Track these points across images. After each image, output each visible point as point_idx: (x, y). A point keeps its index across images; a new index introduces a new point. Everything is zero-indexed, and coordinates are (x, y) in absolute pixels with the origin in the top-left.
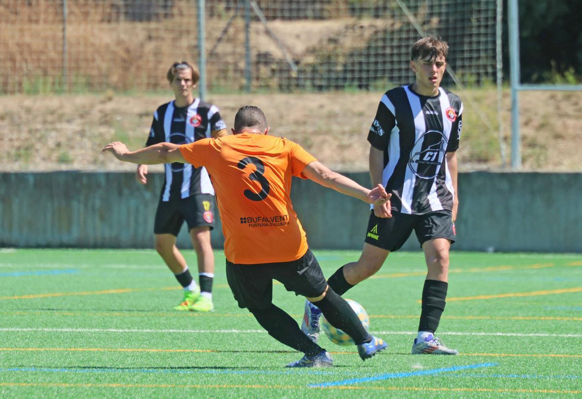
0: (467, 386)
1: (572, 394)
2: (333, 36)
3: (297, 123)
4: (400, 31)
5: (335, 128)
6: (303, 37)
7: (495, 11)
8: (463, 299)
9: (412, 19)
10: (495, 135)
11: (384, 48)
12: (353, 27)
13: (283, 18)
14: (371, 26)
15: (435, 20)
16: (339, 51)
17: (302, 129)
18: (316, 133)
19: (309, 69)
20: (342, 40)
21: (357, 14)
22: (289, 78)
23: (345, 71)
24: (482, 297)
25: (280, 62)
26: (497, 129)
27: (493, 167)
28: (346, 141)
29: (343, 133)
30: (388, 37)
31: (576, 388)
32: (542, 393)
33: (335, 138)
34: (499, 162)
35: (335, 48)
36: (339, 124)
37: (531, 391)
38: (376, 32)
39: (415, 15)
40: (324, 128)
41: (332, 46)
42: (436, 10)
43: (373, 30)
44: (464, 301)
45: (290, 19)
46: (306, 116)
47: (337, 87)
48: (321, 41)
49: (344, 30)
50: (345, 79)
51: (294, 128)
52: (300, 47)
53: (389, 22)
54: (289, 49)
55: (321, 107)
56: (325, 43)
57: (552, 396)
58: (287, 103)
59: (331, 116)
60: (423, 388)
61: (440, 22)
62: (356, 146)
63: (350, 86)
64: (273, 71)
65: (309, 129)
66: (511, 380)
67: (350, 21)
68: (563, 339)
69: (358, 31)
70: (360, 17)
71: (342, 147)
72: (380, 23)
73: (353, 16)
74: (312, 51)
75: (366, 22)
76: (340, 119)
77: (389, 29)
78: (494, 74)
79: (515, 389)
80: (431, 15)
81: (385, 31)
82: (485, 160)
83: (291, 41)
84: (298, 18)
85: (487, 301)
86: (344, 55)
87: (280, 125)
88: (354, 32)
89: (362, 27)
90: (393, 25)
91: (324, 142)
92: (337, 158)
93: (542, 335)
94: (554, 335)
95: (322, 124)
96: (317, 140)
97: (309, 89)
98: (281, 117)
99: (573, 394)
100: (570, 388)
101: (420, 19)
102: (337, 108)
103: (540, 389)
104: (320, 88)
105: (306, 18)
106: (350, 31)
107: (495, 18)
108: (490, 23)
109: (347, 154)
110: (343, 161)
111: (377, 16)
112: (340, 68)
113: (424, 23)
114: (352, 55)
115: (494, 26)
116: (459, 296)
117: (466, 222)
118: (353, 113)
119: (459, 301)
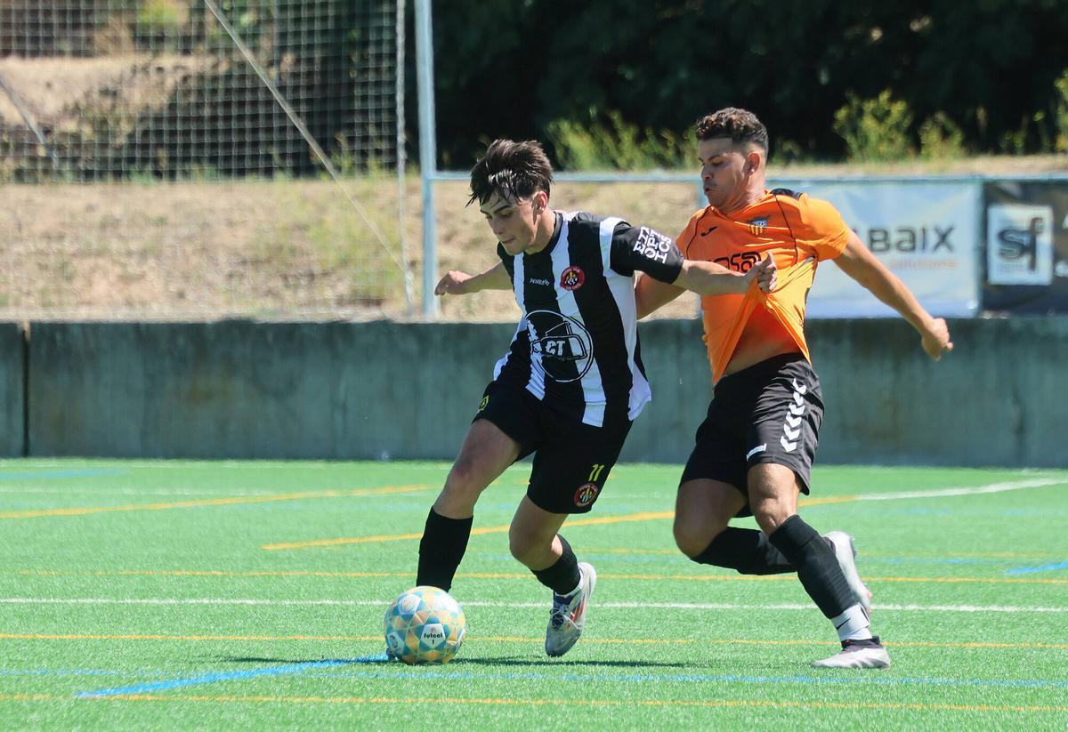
0: (353, 694)
1: (534, 707)
2: (111, 86)
3: (47, 236)
4: (228, 77)
5: (115, 245)
6: (57, 86)
7: (393, 42)
8: (342, 541)
9: (248, 55)
10: (395, 257)
11: (199, 106)
12: (145, 69)
13: (22, 54)
14: (176, 68)
15: (289, 58)
16: (120, 111)
17: (55, 246)
18: (83, 254)
19: (69, 143)
20: (125, 92)
21: (152, 46)
22: (33, 159)
23: (132, 146)
24: (374, 539)
25: (18, 130)
26: (398, 247)
27: (393, 311)
28: (133, 267)
29: (129, 254)
30: (207, 86)
31: (540, 695)
32: (483, 705)
33: (115, 262)
34: (402, 305)
35: (114, 107)
36: (121, 237)
37: (463, 700)
38: (185, 79)
39: (255, 50)
40: (95, 245)
41: (108, 102)
42: (290, 42)
43: (180, 74)
44: (344, 546)
45: (35, 54)
46: (63, 224)
47: (118, 174)
48: (87, 95)
49: (128, 73)
50: (131, 160)
51: (42, 245)
52: (52, 105)
53: (209, 61)
54: (32, 107)
55: (90, 208)
56: (96, 96)
57: (500, 709)
58: (29, 201)
59: (108, 225)
60: (277, 697)
61: (297, 61)
62: (151, 276)
63: (141, 172)
64: (5, 146)
65: (68, 246)
66: (429, 683)
67: (141, 60)
68: (515, 611)
69: (154, 77)
70: (157, 53)
71: (126, 279)
72: (193, 64)
73: (145, 51)
74: (75, 111)
75: (168, 60)
76: (123, 231)
77: (208, 72)
78: (393, 152)
79: (436, 698)
80: (283, 49)
81: (201, 77)
82: (378, 302)
83: (35, 94)
84: (48, 53)
85: (383, 545)
86: (130, 119)
87: (18, 240)
88: (148, 79)
89: (160, 69)
90: (215, 66)
91: (93, 270)
92: (119, 297)
93: (481, 604)
94: (501, 604)
95: (93, 239)
96: (82, 265)
97: (69, 176)
98: (20, 227)
99: (536, 705)
100: (531, 695)
101: (263, 57)
102: (117, 211)
103: (479, 697)
104: (89, 175)
105: (61, 53)
106: (139, 76)
107: (393, 56)
108: (385, 64)
109: (135, 290)
110: (129, 303)
111: (186, 52)
112: (122, 140)
113: (271, 64)
114: (143, 119)
115: (392, 69)
116: (334, 537)
117: (344, 408)
118: (147, 219)
119: (336, 545)
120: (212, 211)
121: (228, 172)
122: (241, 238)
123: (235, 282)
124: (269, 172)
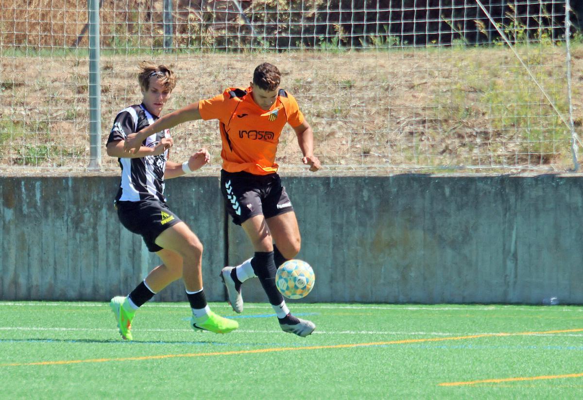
8: (512, 379)
10: (562, 118)
19: (264, 13)
22: (233, 28)
23: (323, 16)
24: (542, 377)
26: (564, 109)
27: (559, 167)
28: (324, 127)
34: (570, 162)
44: (513, 383)
47: (309, 42)
58: (230, 67)
59: (301, 87)
62: (340, 134)
63: (330, 40)
64: (208, 17)
76: (314, 93)
78: (560, 20)
82: (546, 160)
85: (551, 383)
97: (266, 45)
102: (309, 76)
104: (283, 44)
112: (314, 11)
116: (505, 376)
117: (515, 256)
118: (335, 83)
119: (506, 383)
120: (394, 75)
121: (410, 40)
122: (420, 100)
123: (415, 140)
124: (446, 39)
